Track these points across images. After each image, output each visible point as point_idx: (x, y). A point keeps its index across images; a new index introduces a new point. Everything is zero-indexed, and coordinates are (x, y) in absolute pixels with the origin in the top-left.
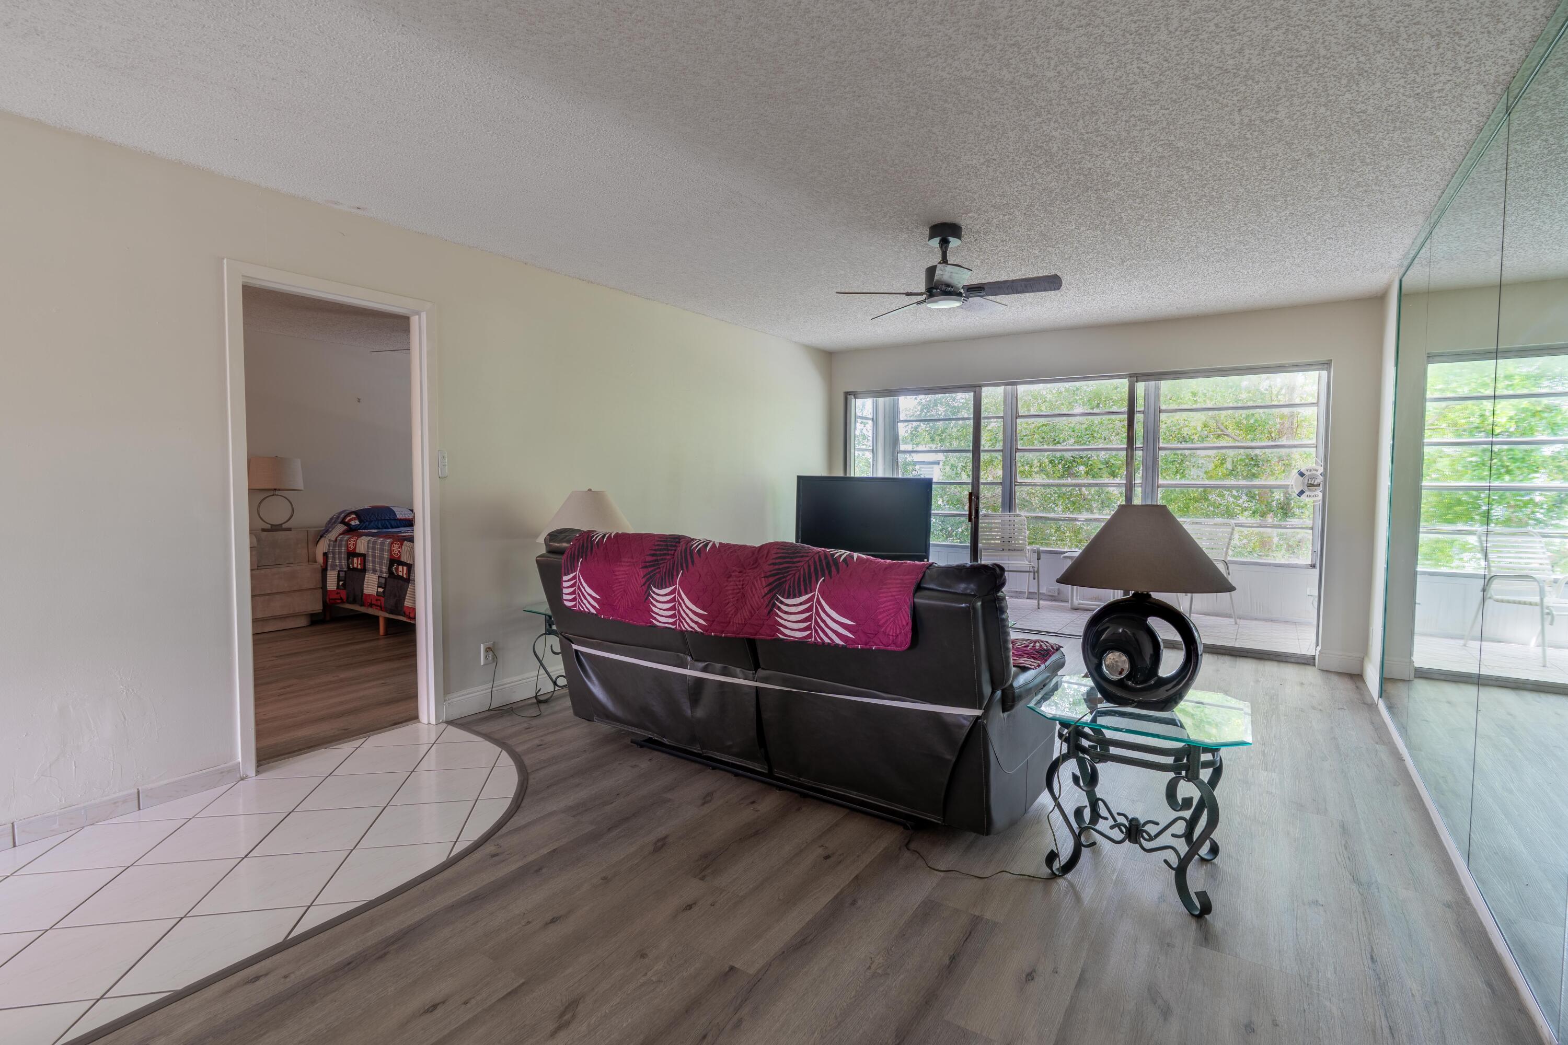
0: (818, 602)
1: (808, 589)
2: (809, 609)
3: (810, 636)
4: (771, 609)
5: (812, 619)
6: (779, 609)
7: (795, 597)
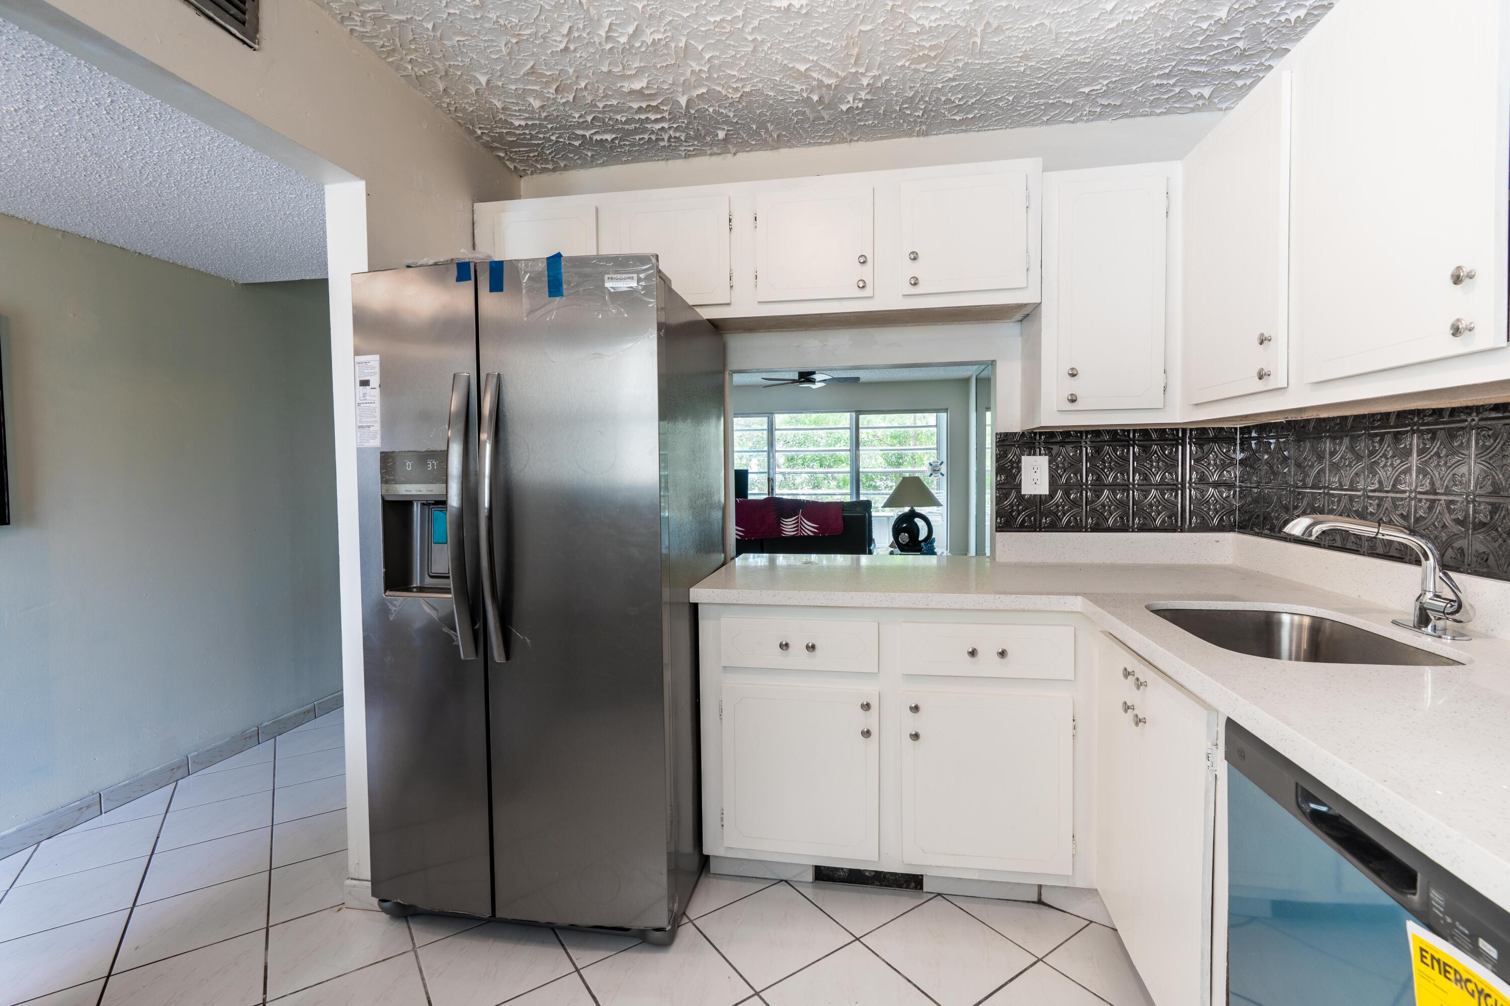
0: (801, 519)
1: (796, 514)
2: (797, 522)
3: (798, 533)
4: (779, 524)
5: (798, 526)
6: (783, 524)
7: (790, 518)
